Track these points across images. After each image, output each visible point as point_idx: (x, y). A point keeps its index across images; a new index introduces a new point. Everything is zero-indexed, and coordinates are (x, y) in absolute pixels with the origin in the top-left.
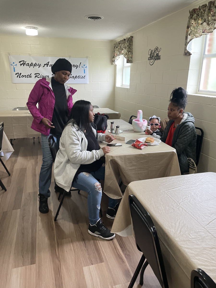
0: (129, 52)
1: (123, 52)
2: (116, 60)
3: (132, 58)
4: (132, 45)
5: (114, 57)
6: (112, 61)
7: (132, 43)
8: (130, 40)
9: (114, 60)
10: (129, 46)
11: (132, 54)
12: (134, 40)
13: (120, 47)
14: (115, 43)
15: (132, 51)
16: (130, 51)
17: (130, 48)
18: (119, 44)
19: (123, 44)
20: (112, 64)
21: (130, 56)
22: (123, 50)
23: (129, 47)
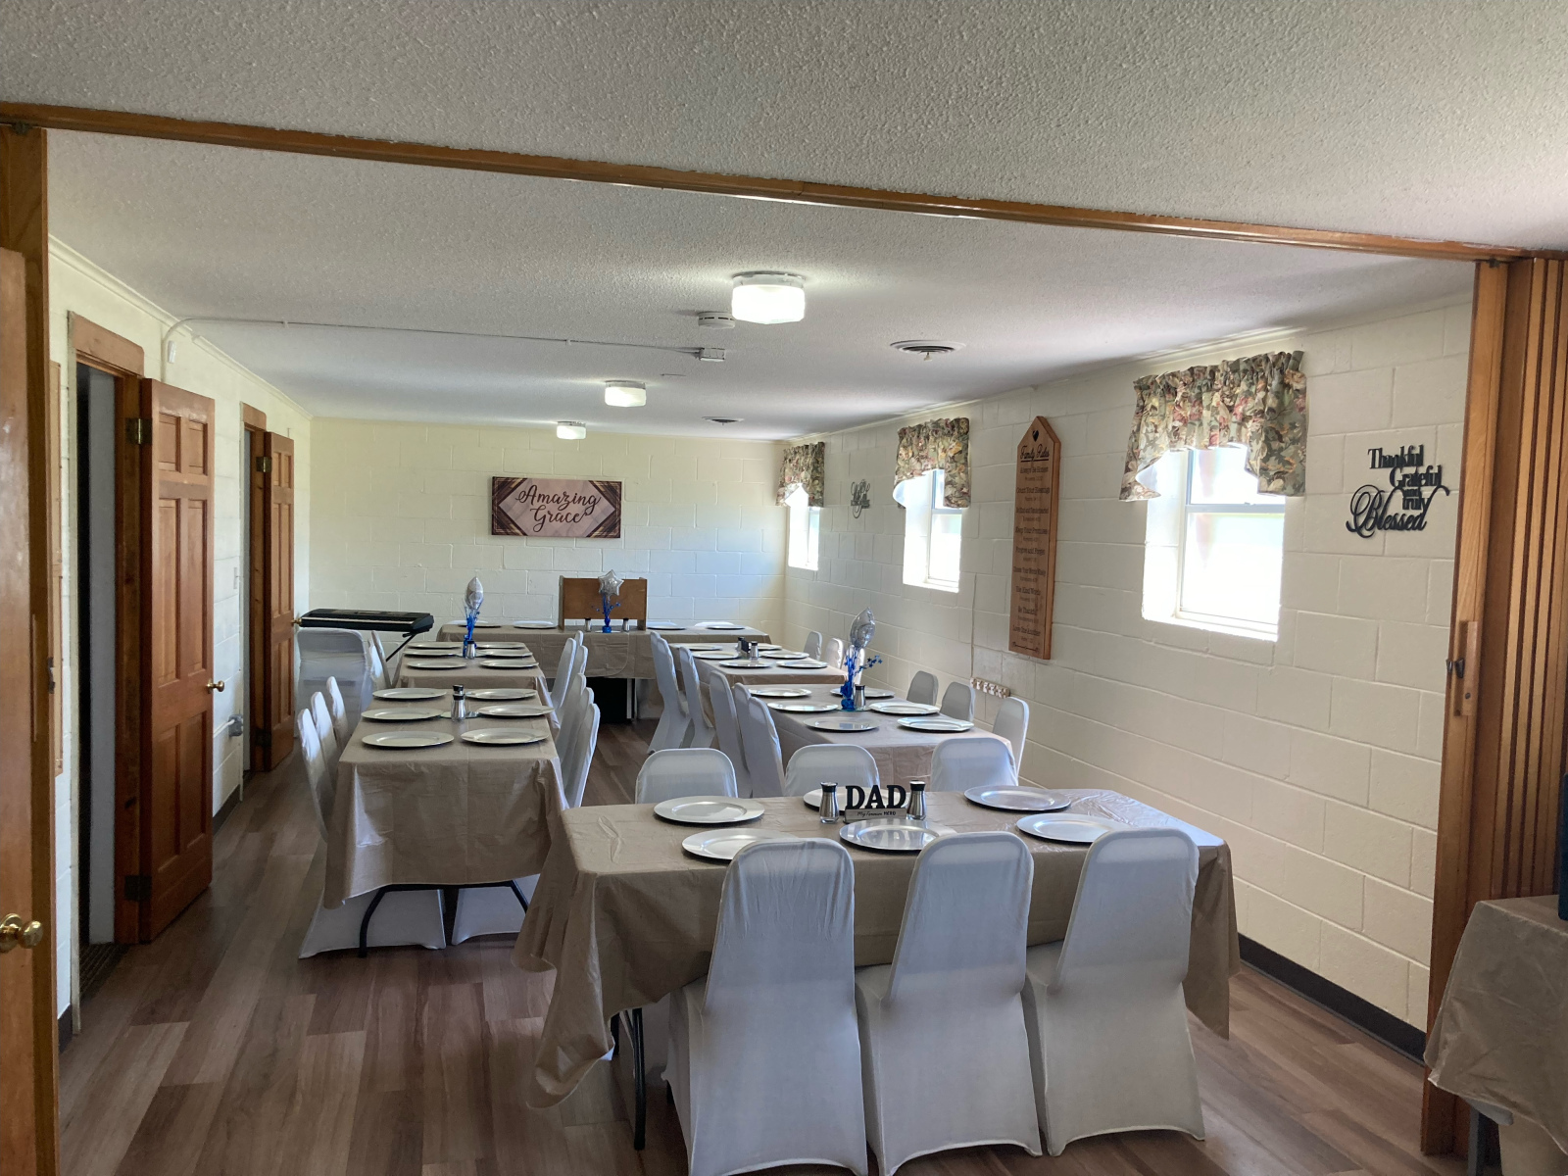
0: (814, 479)
1: (803, 474)
2: (787, 494)
3: (822, 493)
4: (823, 462)
5: (782, 485)
6: (778, 496)
7: (823, 458)
8: (819, 450)
9: (784, 494)
10: (816, 465)
11: (823, 484)
12: (827, 451)
13: (797, 462)
14: (786, 448)
15: (823, 478)
16: (817, 478)
17: (817, 471)
18: (795, 453)
19: (803, 458)
20: (777, 503)
21: (818, 489)
22: (803, 470)
23: (815, 469)
